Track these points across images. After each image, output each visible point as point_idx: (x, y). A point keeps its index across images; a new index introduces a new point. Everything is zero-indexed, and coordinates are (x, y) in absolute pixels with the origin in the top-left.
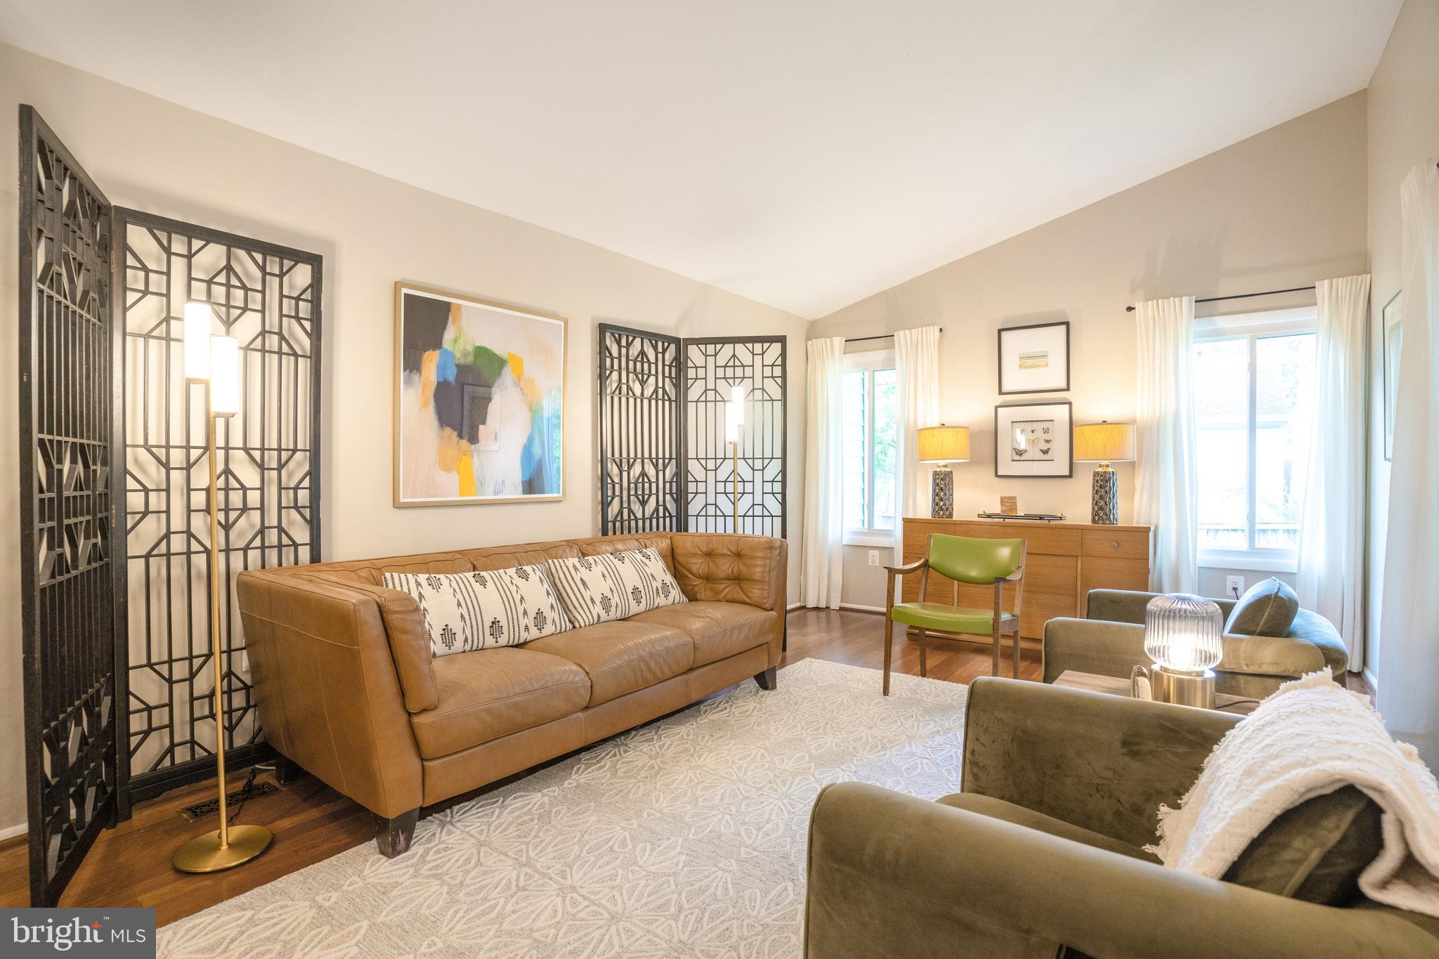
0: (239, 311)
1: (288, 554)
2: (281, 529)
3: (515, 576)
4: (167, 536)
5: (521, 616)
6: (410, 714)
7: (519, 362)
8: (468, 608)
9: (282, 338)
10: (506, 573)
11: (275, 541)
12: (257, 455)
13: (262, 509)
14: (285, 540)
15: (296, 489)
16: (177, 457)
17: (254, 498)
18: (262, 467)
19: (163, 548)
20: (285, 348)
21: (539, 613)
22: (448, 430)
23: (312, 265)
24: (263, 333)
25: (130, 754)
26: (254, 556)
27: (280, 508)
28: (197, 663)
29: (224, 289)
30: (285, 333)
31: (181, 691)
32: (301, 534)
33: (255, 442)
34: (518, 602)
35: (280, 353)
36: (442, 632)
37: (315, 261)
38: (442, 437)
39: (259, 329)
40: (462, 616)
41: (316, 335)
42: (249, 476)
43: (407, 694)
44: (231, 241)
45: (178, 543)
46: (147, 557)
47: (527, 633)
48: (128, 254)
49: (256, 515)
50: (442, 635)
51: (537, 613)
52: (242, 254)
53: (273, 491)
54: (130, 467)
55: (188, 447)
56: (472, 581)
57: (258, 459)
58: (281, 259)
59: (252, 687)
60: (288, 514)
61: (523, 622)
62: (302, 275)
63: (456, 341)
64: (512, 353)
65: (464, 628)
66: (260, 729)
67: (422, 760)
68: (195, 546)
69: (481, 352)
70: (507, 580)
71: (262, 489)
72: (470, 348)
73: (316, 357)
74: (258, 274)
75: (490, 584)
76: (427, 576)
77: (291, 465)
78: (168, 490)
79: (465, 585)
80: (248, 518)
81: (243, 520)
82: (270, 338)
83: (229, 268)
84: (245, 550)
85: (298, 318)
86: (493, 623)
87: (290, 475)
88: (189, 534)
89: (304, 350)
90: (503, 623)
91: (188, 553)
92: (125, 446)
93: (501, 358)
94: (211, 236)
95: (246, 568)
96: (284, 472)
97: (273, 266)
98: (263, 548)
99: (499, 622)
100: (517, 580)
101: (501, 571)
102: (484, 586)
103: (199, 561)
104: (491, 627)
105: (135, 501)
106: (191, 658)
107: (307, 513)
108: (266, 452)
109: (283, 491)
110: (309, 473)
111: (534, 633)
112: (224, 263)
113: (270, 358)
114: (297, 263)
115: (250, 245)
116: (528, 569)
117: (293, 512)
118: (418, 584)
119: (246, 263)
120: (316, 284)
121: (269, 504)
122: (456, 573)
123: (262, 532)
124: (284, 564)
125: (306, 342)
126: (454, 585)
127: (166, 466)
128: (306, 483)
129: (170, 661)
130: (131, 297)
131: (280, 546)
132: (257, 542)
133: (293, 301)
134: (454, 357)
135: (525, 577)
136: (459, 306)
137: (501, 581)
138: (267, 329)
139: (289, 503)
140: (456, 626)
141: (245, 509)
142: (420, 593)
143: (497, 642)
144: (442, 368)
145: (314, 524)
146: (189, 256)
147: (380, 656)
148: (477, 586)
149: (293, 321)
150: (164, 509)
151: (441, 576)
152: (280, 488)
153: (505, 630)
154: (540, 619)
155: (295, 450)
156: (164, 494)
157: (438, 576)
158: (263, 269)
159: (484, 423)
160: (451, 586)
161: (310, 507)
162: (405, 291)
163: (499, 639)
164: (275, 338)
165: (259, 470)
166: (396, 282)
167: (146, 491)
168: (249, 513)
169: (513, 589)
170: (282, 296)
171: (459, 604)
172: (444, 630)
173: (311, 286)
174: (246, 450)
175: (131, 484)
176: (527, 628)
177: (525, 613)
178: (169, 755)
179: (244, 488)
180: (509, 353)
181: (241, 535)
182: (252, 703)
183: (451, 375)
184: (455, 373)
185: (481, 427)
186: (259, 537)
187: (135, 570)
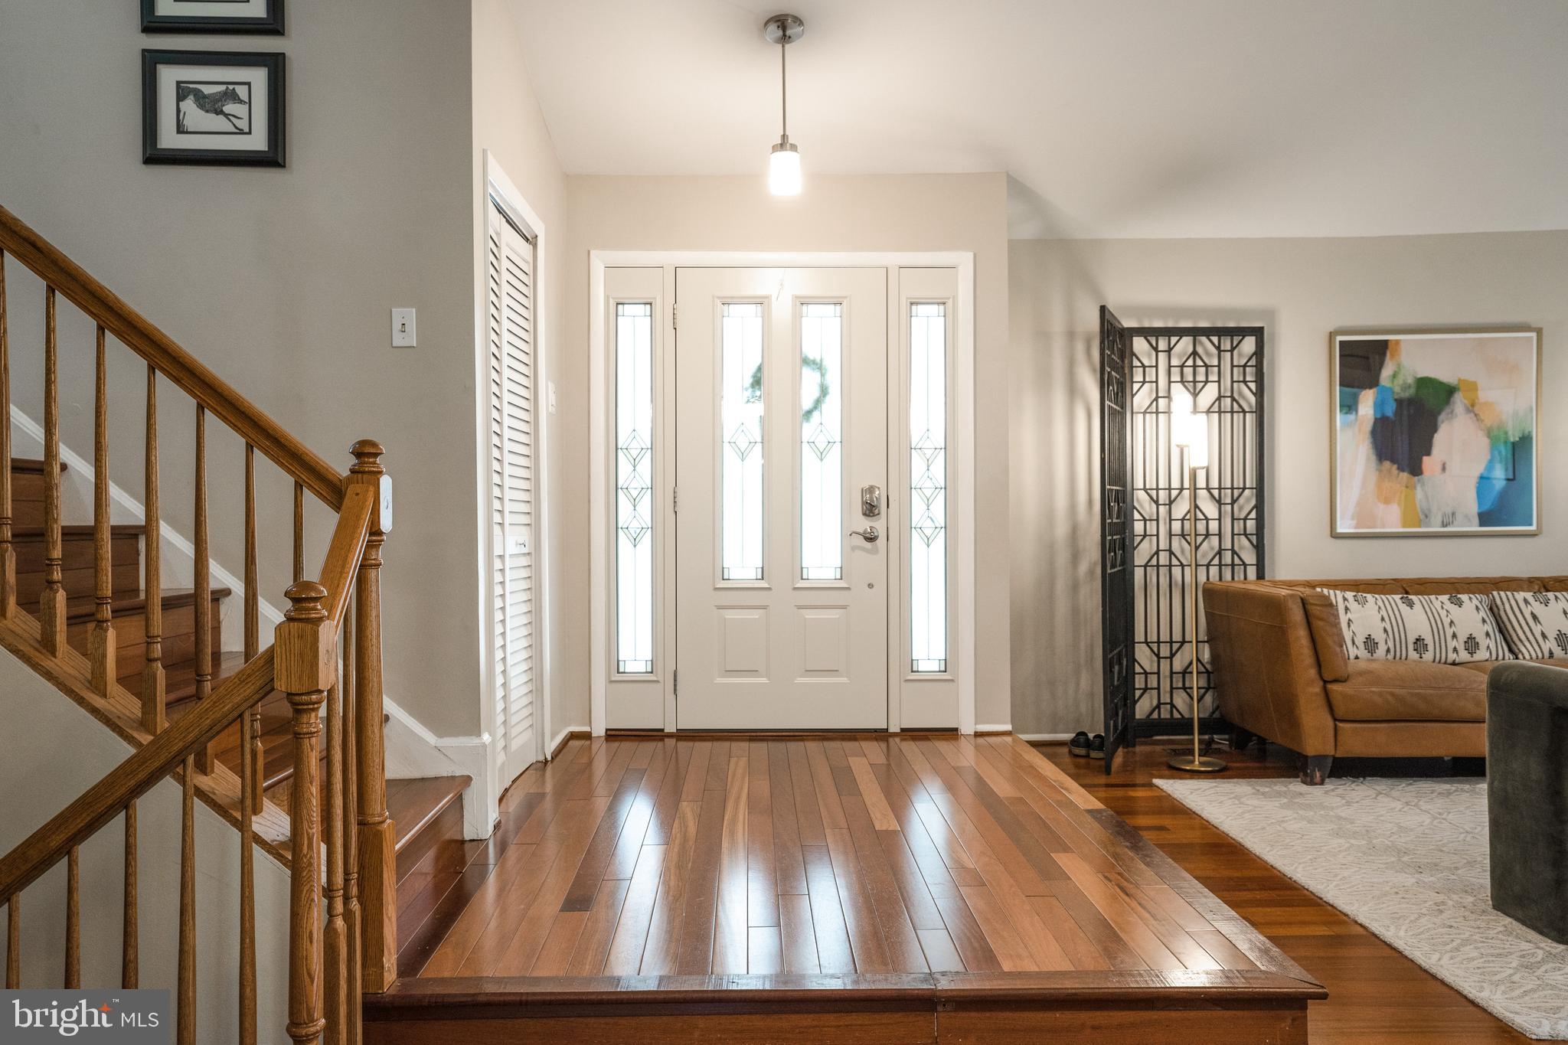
0: (1203, 384)
1: (1239, 570)
2: (1234, 552)
3: (1447, 602)
4: (1157, 553)
5: (1449, 638)
6: (1325, 682)
7: (1473, 387)
8: (1391, 623)
9: (1233, 399)
10: (1437, 598)
11: (1229, 561)
12: (1216, 493)
13: (1220, 535)
14: (1237, 561)
15: (1245, 519)
16: (1163, 496)
17: (1214, 526)
18: (1219, 502)
19: (1154, 562)
20: (1236, 407)
21: (1471, 638)
22: (1387, 464)
23: (1256, 336)
24: (1219, 398)
25: (1135, 702)
26: (1214, 570)
27: (1233, 535)
28: (1175, 646)
29: (1192, 369)
30: (1236, 396)
31: (1165, 665)
32: (1250, 557)
33: (1215, 483)
34: (1447, 626)
35: (1232, 412)
36: (1365, 640)
37: (1258, 332)
38: (1380, 471)
39: (1217, 395)
40: (1385, 630)
41: (1259, 394)
42: (1210, 509)
43: (1323, 664)
44: (1195, 332)
45: (1163, 558)
46: (1145, 566)
47: (1455, 655)
48: (1134, 357)
49: (1215, 540)
50: (1365, 642)
51: (1468, 638)
52: (1204, 339)
53: (1227, 522)
54: (1136, 504)
55: (1170, 489)
56: (1399, 602)
57: (1217, 496)
58: (1232, 336)
59: (1212, 673)
60: (1239, 540)
61: (1452, 644)
62: (1249, 345)
63: (1394, 376)
64: (1462, 378)
65: (1386, 640)
66: (1218, 707)
67: (1335, 720)
68: (1175, 562)
69: (1423, 383)
70: (1438, 605)
71: (1220, 519)
72: (1410, 381)
73: (1260, 411)
74: (1215, 352)
75: (1418, 606)
76: (1354, 594)
77: (1242, 500)
78: (1157, 520)
79: (1390, 604)
80: (1209, 542)
81: (1205, 544)
82: (1224, 401)
83: (1195, 353)
84: (1208, 566)
85: (1245, 382)
86: (1417, 640)
87: (1241, 509)
88: (1171, 553)
89: (1251, 407)
90: (1429, 640)
91: (1170, 566)
92: (1133, 489)
93: (1449, 386)
94: (1181, 332)
95: (1208, 579)
96: (1235, 506)
97: (1226, 344)
98: (1220, 565)
99: (1423, 639)
100: (1448, 605)
101: (1433, 597)
102: (1411, 607)
103: (1177, 572)
104: (1415, 643)
105: (1138, 527)
106: (1171, 642)
107: (1254, 539)
108: (1222, 490)
109: (1235, 521)
110: (1256, 506)
111: (1464, 656)
112: (1191, 349)
113: (1225, 416)
114: (1244, 337)
115: (1208, 332)
116: (1464, 597)
117: (1243, 538)
118: (1345, 599)
119: (1206, 345)
120: (1259, 353)
121: (1225, 532)
122: (1384, 594)
123: (1220, 553)
124: (1236, 579)
125: (1253, 399)
126: (1380, 603)
127: (1156, 502)
128: (1253, 515)
129: (1159, 642)
130: (1136, 386)
131: (1233, 565)
132: (1216, 561)
133: (1242, 368)
134: (1393, 392)
135: (1460, 604)
136: (1397, 342)
137: (1431, 605)
138: (1222, 395)
139: (1239, 531)
140: (1379, 636)
141: (1207, 535)
142: (1346, 607)
143: (1421, 658)
144: (1379, 405)
145: (1259, 548)
146: (1169, 350)
147: (1302, 633)
148: (1403, 608)
149: (1242, 385)
150: (1155, 533)
151: (1369, 596)
152: (1233, 519)
153: (1431, 648)
154: (1471, 644)
155: (1244, 489)
156: (1155, 522)
157: (1364, 595)
158: (1218, 348)
159: (1428, 453)
160: (1376, 604)
161: (1257, 535)
162: (1340, 338)
163: (1423, 655)
164: (1229, 400)
165: (1217, 505)
166: (1331, 333)
167: (1145, 520)
168: (1210, 539)
169: (1443, 613)
170: (1233, 366)
171: (1383, 619)
172: (1367, 638)
173: (1255, 353)
174: (1208, 489)
175: (1137, 516)
176: (1455, 650)
177: (1454, 636)
178: (1157, 710)
179: (1207, 519)
180: (1460, 380)
181: (1204, 555)
182: (1212, 685)
183: (1390, 410)
184: (1394, 408)
185: (1425, 459)
186: (1218, 556)
187: (1139, 573)
